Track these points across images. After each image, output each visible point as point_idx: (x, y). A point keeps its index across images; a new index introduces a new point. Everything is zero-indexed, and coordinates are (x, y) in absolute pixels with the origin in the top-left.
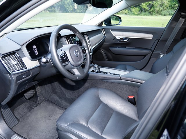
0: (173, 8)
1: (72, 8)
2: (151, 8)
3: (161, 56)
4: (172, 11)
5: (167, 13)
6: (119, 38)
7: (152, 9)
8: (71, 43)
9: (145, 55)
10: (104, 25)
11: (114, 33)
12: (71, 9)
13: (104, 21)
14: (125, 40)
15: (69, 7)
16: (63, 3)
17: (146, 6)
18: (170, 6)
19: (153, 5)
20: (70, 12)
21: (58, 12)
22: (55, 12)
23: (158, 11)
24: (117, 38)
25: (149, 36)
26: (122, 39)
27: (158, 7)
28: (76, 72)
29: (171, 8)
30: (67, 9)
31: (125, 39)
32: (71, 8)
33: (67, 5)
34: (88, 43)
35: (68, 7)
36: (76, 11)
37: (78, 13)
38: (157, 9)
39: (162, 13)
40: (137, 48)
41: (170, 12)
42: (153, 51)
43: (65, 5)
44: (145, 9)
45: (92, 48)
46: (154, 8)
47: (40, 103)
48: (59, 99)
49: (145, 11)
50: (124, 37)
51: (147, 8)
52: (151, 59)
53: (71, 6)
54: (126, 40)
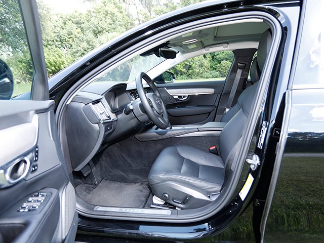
0: (216, 69)
2: (188, 70)
3: (227, 110)
4: (214, 73)
5: (210, 75)
6: (177, 97)
7: (190, 71)
9: (210, 113)
11: (171, 92)
14: (184, 99)
17: (182, 67)
18: (211, 67)
19: (191, 66)
23: (198, 73)
24: (174, 97)
25: (210, 91)
26: (180, 97)
27: (197, 68)
28: (161, 120)
29: (212, 68)
31: (184, 97)
38: (197, 71)
39: (203, 75)
40: (198, 106)
41: (213, 74)
42: (217, 107)
44: (181, 71)
46: (192, 69)
47: (98, 184)
48: (123, 174)
49: (182, 74)
50: (182, 95)
51: (184, 70)
52: (217, 115)
54: (186, 98)
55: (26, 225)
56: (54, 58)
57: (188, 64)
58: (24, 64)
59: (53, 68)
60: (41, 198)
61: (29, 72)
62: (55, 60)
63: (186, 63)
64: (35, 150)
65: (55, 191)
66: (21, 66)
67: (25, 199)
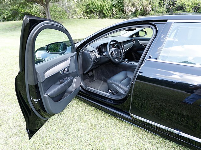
1: (111, 13)
8: (114, 48)
10: (134, 36)
11: (141, 42)
12: (110, 15)
13: (134, 34)
15: (108, 12)
16: (101, 9)
20: (108, 17)
21: (96, 17)
22: (94, 18)
24: (142, 45)
26: (145, 45)
28: (117, 60)
30: (106, 14)
32: (109, 13)
33: (106, 11)
34: (123, 48)
35: (106, 13)
36: (114, 16)
37: (116, 18)
43: (103, 11)
45: (125, 51)
47: (95, 80)
53: (110, 11)
55: (64, 82)
56: (101, 3)
57: (197, 6)
58: (84, 7)
59: (99, 9)
60: (69, 78)
61: (87, 11)
62: (101, 4)
63: (196, 5)
64: (69, 67)
65: (72, 77)
66: (83, 8)
67: (65, 78)
